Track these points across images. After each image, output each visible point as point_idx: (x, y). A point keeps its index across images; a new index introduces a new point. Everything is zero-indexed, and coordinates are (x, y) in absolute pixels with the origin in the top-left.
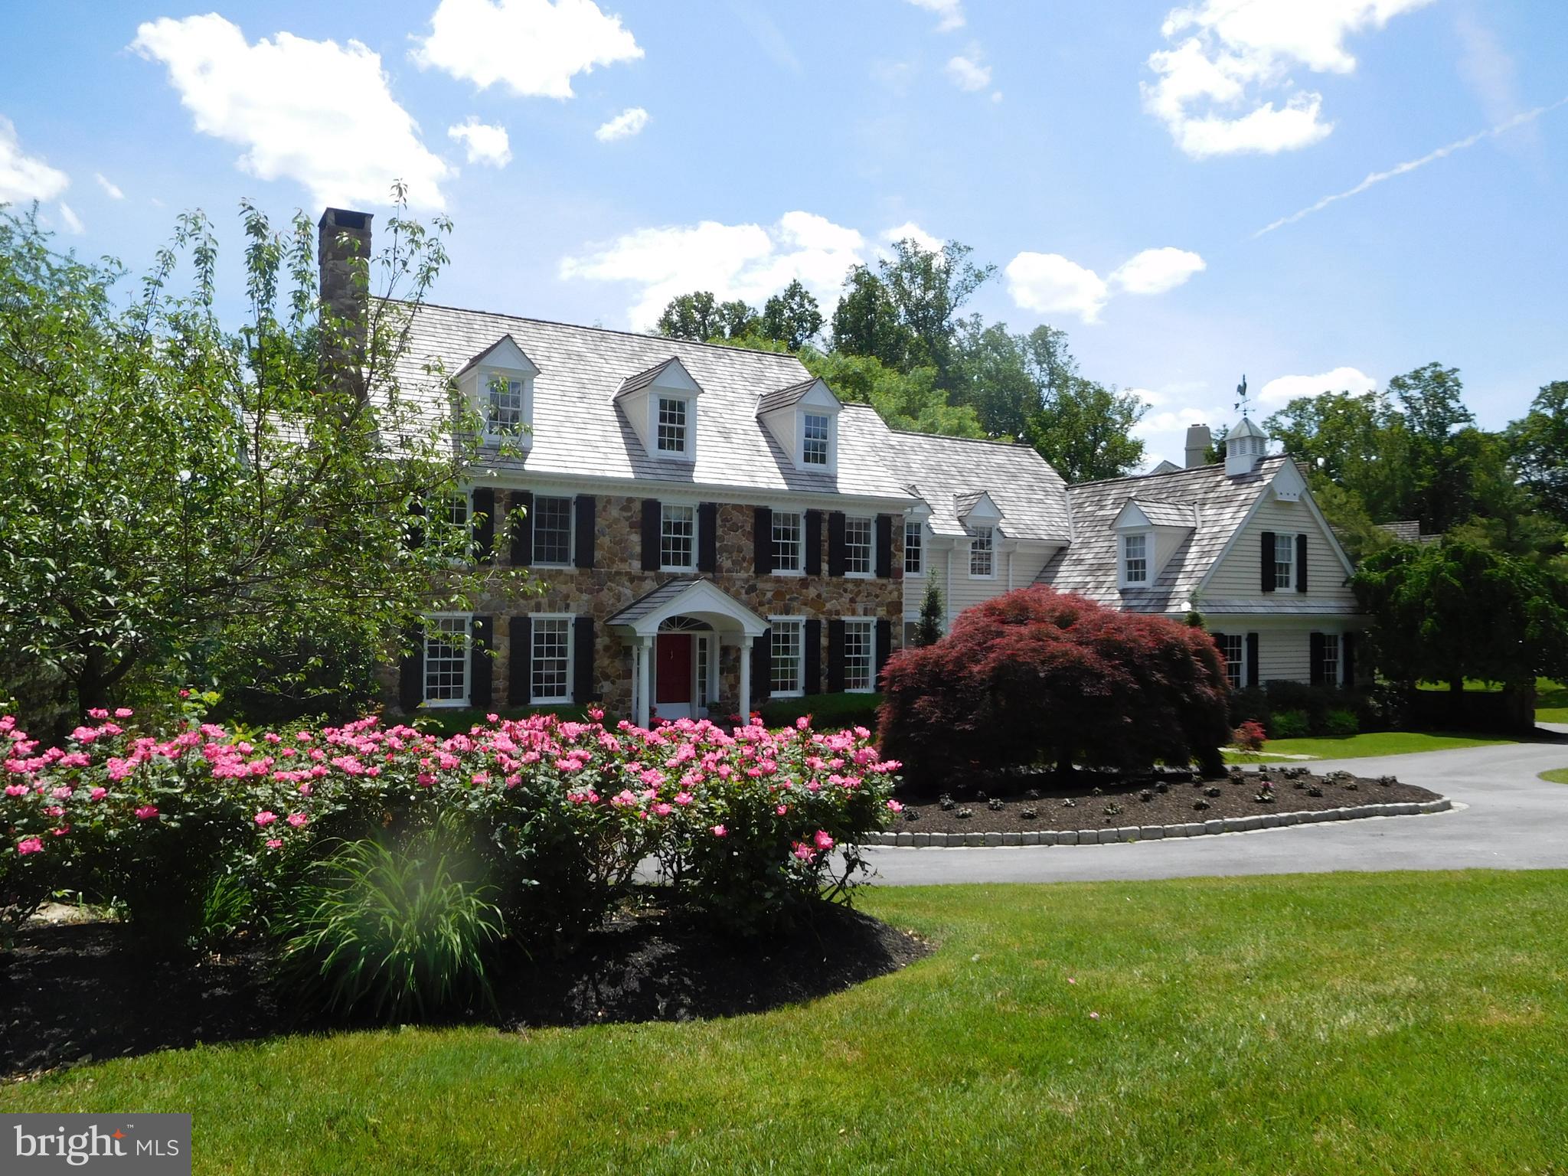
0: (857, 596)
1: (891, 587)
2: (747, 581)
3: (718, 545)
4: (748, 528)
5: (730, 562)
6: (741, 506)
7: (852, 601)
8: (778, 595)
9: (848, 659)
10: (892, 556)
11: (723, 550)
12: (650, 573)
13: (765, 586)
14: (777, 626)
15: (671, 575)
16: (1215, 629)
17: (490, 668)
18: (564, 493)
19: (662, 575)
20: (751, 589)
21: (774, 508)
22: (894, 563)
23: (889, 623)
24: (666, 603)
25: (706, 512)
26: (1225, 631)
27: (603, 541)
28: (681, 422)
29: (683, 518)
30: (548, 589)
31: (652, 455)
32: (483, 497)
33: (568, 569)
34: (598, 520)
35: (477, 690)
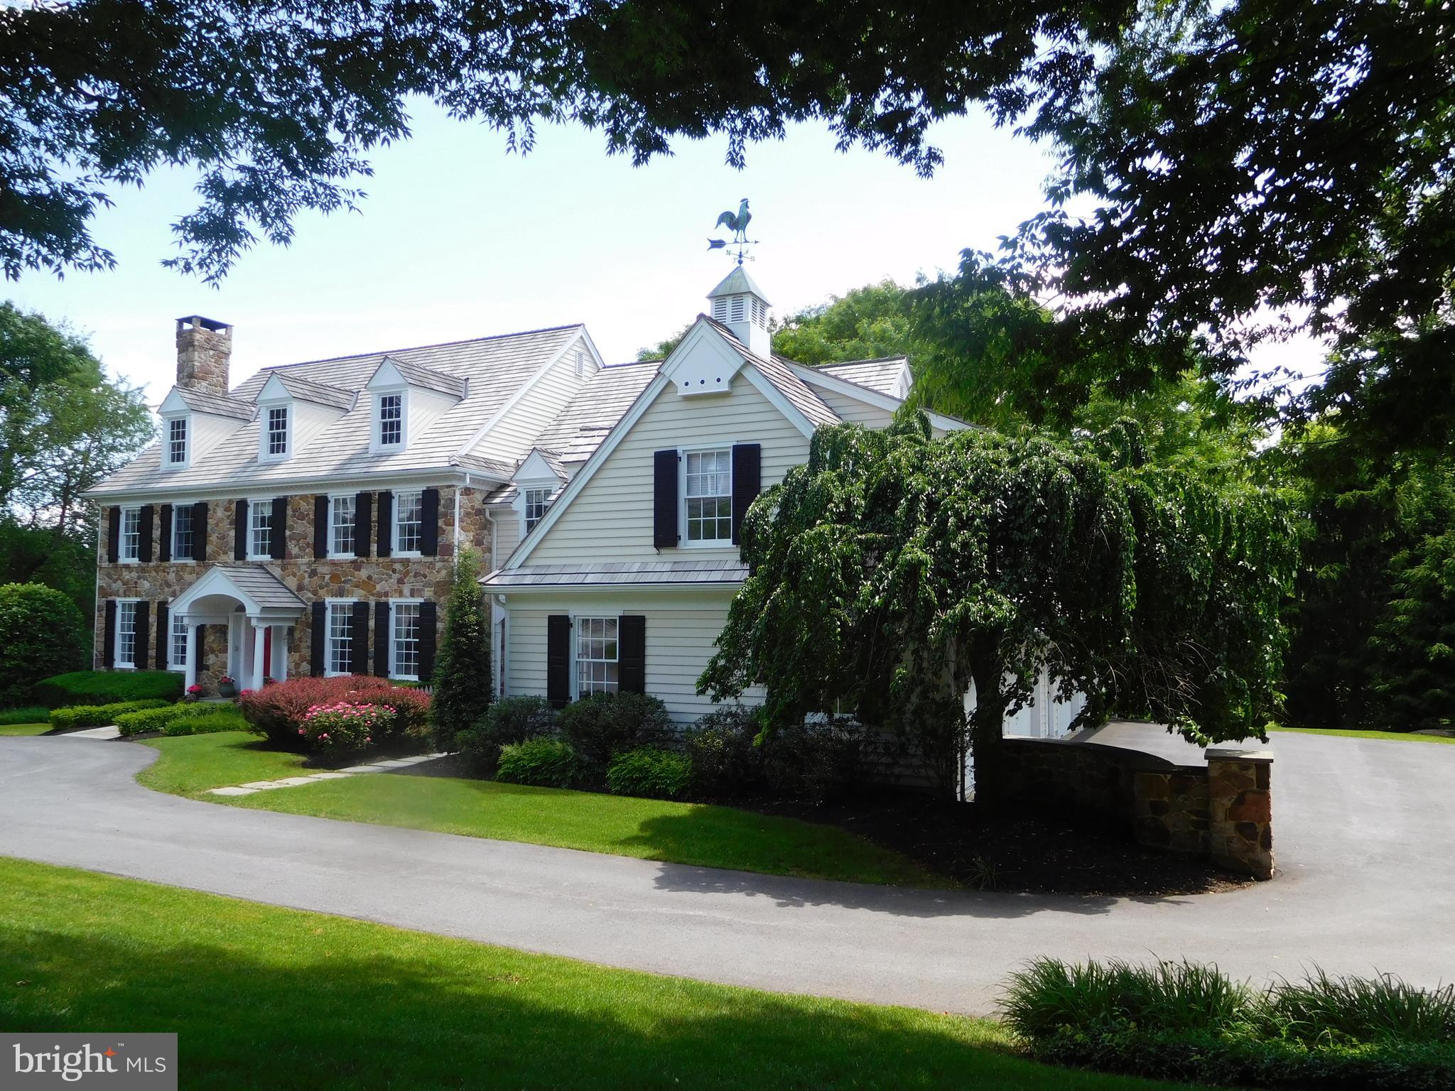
0: (405, 577)
1: (439, 565)
2: (309, 564)
3: (288, 533)
4: (312, 517)
5: (297, 548)
6: (306, 496)
7: (401, 581)
8: (334, 577)
9: (398, 643)
10: (440, 531)
11: (291, 538)
12: (240, 563)
13: (323, 569)
14: (334, 608)
15: (253, 563)
16: (558, 609)
17: (147, 640)
18: (191, 502)
19: (248, 563)
20: (313, 573)
21: (333, 494)
22: (441, 540)
23: (435, 604)
24: (193, 586)
25: (280, 506)
26: (576, 612)
27: (213, 538)
28: (284, 427)
29: (268, 512)
30: (180, 579)
31: (261, 461)
32: (147, 512)
33: (191, 562)
34: (210, 521)
35: (139, 656)
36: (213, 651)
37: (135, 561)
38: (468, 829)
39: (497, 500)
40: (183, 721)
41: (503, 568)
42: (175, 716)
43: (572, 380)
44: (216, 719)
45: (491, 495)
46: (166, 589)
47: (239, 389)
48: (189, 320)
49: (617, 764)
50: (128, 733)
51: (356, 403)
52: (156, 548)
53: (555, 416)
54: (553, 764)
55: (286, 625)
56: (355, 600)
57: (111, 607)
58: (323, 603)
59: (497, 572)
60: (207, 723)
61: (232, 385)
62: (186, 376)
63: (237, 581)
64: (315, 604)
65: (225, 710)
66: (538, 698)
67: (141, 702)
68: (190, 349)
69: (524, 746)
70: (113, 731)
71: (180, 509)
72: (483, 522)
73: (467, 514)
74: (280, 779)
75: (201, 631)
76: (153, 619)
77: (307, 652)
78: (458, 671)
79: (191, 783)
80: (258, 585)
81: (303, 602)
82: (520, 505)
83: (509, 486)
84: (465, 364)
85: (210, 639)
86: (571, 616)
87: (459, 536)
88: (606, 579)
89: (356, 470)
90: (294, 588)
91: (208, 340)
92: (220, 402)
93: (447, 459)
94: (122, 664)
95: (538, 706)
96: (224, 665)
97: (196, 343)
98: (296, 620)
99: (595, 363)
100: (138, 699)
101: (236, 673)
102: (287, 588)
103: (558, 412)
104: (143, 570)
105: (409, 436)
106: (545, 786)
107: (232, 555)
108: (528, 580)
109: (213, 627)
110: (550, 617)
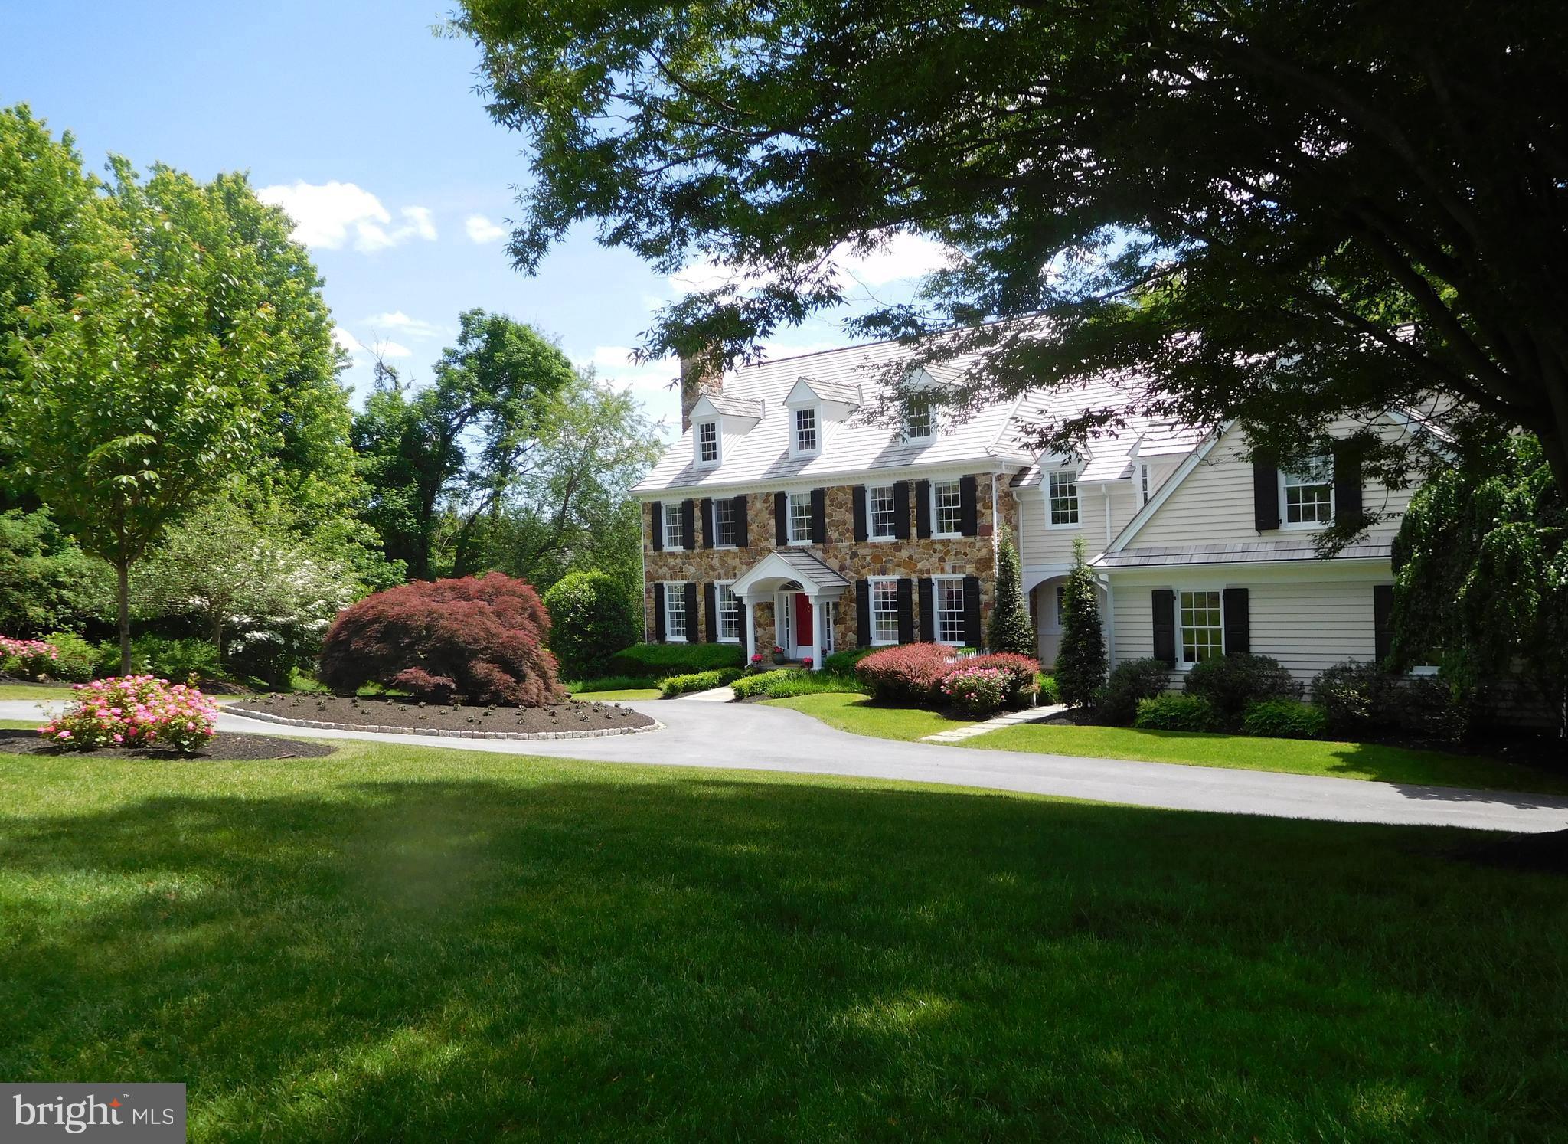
0: (946, 555)
1: (979, 544)
2: (850, 548)
3: (827, 520)
4: (850, 505)
5: (837, 534)
6: (843, 487)
7: (942, 560)
8: (876, 558)
9: (941, 612)
10: (979, 514)
11: (831, 524)
12: (781, 548)
13: (863, 551)
14: (877, 585)
15: (795, 548)
16: (1162, 584)
17: (696, 617)
18: (731, 496)
19: (790, 548)
21: (870, 485)
22: (982, 522)
23: (978, 579)
24: (753, 571)
25: (818, 496)
26: (1180, 587)
27: (754, 527)
28: (812, 426)
29: (806, 502)
30: (723, 563)
31: (793, 457)
32: (687, 506)
33: (734, 548)
34: (749, 512)
35: (689, 631)
37: (679, 549)
39: (1024, 483)
41: (1106, 552)
45: (1016, 478)
46: (711, 573)
50: (744, 696)
51: (862, 398)
52: (699, 537)
54: (1191, 713)
55: (834, 600)
56: (898, 577)
57: (659, 589)
58: (866, 581)
59: (1101, 555)
62: (689, 379)
63: (790, 565)
64: (858, 582)
69: (1158, 700)
70: (726, 693)
71: (719, 502)
73: (1001, 497)
74: (956, 729)
76: (700, 599)
77: (853, 624)
80: (808, 567)
81: (846, 581)
82: (1045, 487)
83: (1030, 469)
86: (1174, 590)
87: (996, 517)
88: (1212, 558)
89: (890, 463)
90: (836, 568)
92: (737, 404)
93: (984, 449)
94: (675, 638)
96: (773, 637)
98: (842, 596)
102: (828, 568)
104: (688, 557)
105: (938, 430)
107: (774, 541)
108: (1133, 562)
110: (1154, 592)
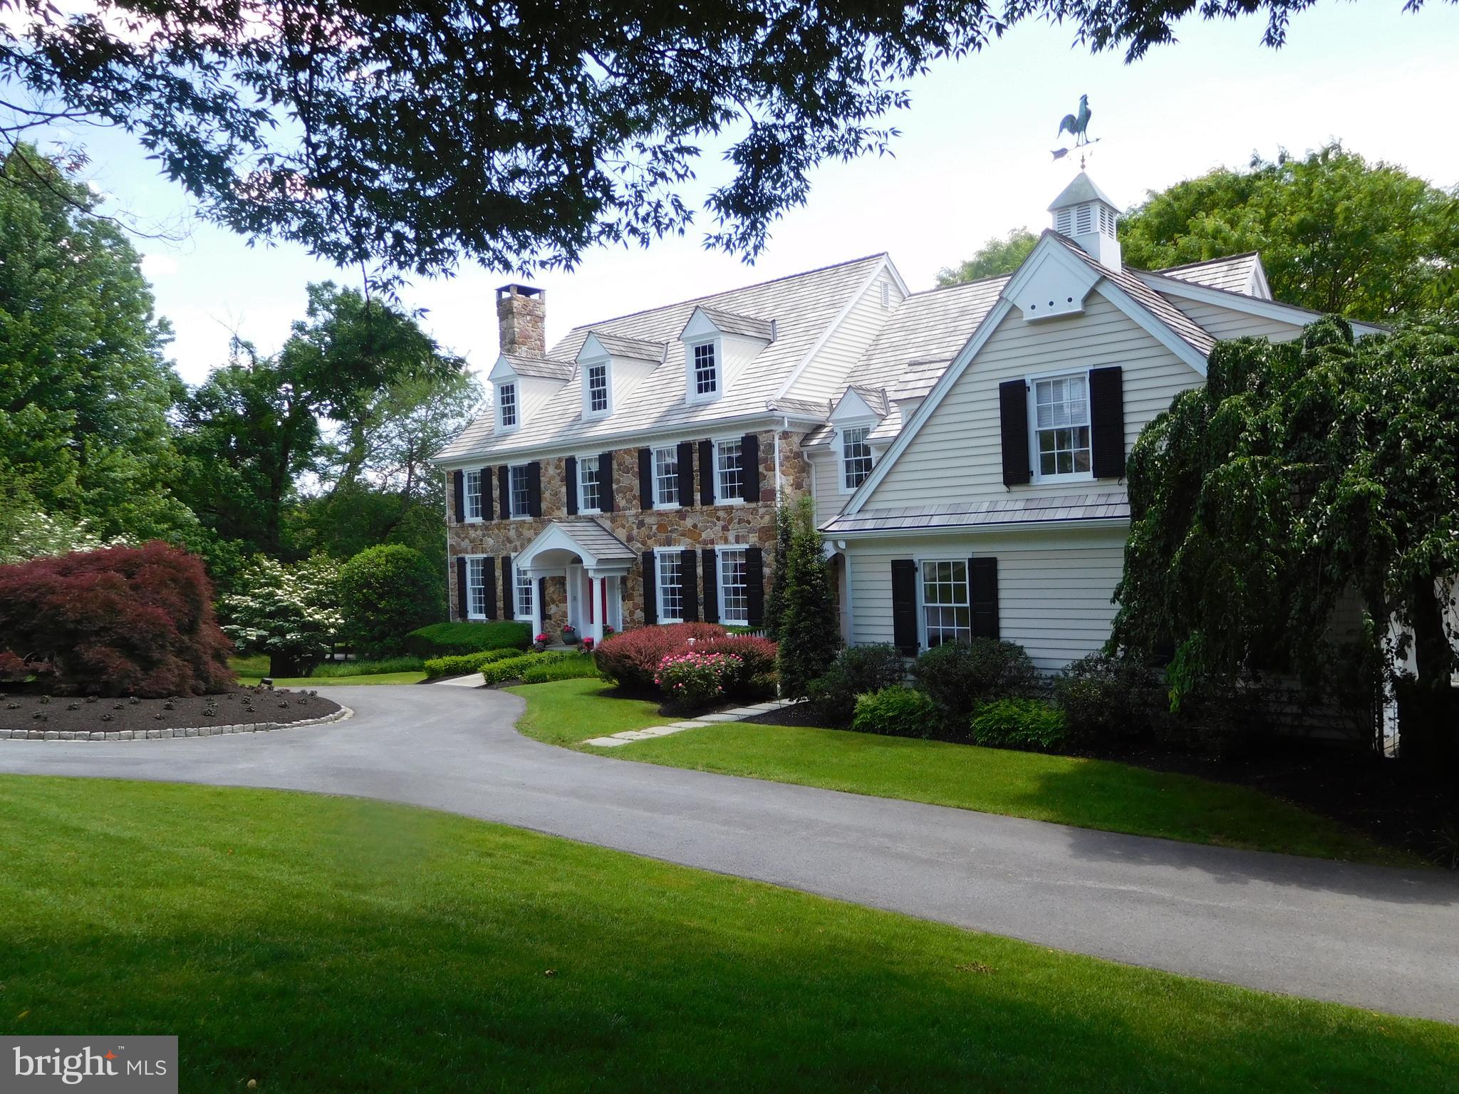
0: (729, 524)
1: (762, 511)
2: (636, 516)
3: (615, 486)
4: (636, 469)
5: (624, 501)
6: (629, 450)
7: (725, 528)
8: (661, 527)
9: (726, 588)
10: (761, 477)
11: (619, 491)
12: (572, 517)
13: (650, 520)
14: (663, 557)
15: (585, 517)
16: (902, 553)
17: (495, 592)
18: (524, 462)
19: (580, 517)
20: (641, 524)
21: (654, 446)
22: (763, 485)
23: (760, 550)
24: (534, 542)
25: (606, 460)
26: (922, 556)
27: (547, 495)
28: (604, 384)
29: (595, 467)
30: (519, 535)
31: (584, 418)
32: (487, 473)
33: (528, 518)
34: (542, 479)
35: (489, 607)
36: (553, 602)
37: (479, 520)
38: (847, 785)
39: (815, 442)
40: (538, 669)
41: (842, 514)
42: (530, 665)
43: (878, 311)
44: (566, 667)
45: (808, 437)
46: (508, 545)
47: (555, 350)
48: (507, 289)
49: (981, 714)
50: (492, 682)
51: (666, 355)
52: (497, 506)
53: (864, 351)
54: (912, 713)
55: (619, 575)
56: (682, 548)
57: (461, 562)
58: (653, 552)
59: (836, 518)
60: (558, 671)
61: (549, 347)
62: (509, 342)
63: (573, 535)
64: (644, 554)
65: (573, 657)
66: (886, 645)
67: (497, 652)
68: (510, 316)
69: (879, 695)
70: (478, 679)
71: (515, 469)
72: (802, 465)
73: (787, 458)
74: (645, 728)
75: (542, 583)
76: (498, 573)
77: (640, 600)
78: (804, 619)
79: (567, 732)
80: (592, 538)
81: (633, 552)
82: (838, 446)
83: (824, 426)
84: (769, 307)
85: (550, 590)
86: (916, 560)
87: (780, 480)
88: (953, 520)
89: (676, 421)
90: (624, 539)
91: (525, 306)
92: (541, 365)
93: (764, 404)
94: (475, 616)
95: (889, 654)
96: (565, 615)
97: (515, 310)
98: (628, 570)
99: (901, 292)
100: (493, 648)
101: (575, 622)
102: (616, 539)
103: (867, 347)
104: (487, 528)
105: (724, 384)
106: (904, 735)
107: (565, 510)
108: (870, 525)
109: (553, 579)
110: (893, 562)
